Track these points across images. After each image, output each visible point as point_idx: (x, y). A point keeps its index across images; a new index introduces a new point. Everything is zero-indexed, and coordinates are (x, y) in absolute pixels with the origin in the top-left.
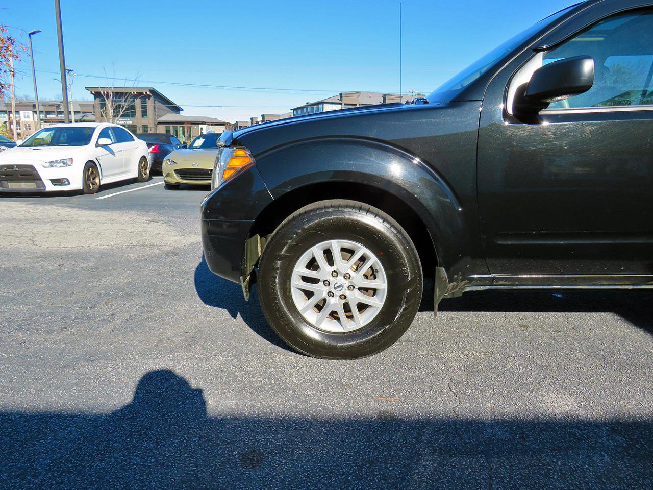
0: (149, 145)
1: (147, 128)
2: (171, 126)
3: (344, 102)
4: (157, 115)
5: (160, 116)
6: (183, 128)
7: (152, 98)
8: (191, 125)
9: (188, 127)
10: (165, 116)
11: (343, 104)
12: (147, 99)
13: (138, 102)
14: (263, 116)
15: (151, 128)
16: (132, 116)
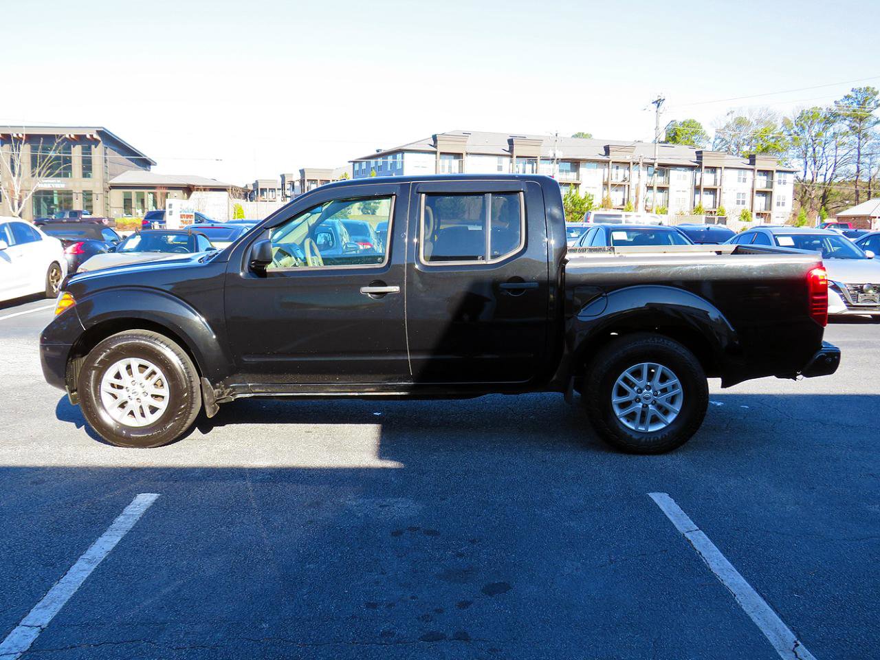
0: (66, 244)
1: (91, 194)
2: (133, 192)
3: (440, 149)
4: (108, 174)
5: (115, 175)
6: (154, 194)
7: (101, 145)
8: (168, 191)
9: (162, 194)
10: (123, 174)
11: (438, 154)
12: (93, 146)
13: (77, 152)
14: (302, 172)
15: (97, 194)
16: (66, 175)
